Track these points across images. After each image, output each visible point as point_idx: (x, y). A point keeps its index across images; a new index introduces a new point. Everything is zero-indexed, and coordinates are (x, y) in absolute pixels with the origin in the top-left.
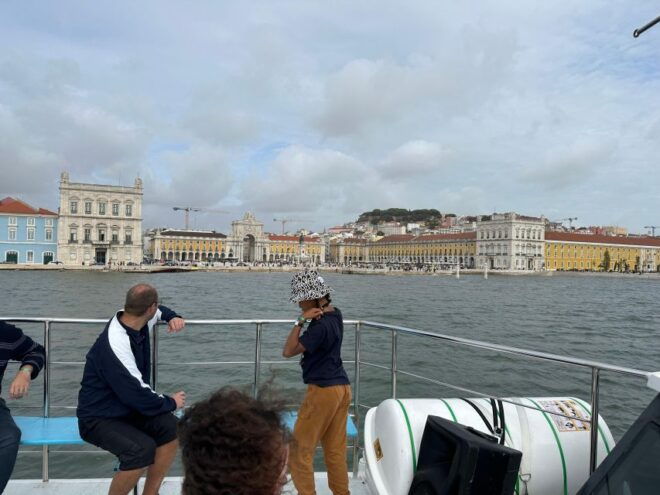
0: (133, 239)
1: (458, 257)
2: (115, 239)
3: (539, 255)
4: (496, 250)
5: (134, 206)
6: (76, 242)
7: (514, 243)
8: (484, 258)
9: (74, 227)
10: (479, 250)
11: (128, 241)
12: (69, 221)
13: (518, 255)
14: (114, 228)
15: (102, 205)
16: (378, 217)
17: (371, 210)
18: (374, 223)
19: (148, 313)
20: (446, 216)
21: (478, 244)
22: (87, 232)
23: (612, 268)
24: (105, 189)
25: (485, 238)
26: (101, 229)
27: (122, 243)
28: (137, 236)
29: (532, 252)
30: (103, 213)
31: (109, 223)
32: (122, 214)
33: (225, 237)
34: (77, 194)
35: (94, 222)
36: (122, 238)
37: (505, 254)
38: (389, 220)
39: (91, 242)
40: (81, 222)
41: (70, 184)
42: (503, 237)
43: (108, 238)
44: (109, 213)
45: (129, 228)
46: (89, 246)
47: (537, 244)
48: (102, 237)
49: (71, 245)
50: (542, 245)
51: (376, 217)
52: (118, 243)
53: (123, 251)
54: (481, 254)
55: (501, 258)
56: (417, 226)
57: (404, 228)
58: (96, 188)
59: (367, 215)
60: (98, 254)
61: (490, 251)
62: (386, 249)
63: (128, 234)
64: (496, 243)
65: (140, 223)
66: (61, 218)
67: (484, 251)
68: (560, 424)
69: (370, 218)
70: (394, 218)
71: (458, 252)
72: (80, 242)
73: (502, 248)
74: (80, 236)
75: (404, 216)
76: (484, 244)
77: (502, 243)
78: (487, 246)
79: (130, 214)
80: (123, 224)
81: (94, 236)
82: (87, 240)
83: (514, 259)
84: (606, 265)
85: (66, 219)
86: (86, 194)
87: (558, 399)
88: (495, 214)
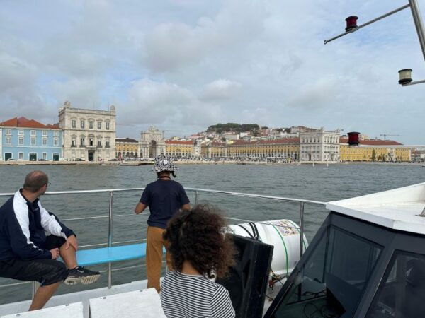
0: (110, 144)
1: (287, 154)
2: (99, 145)
3: (337, 152)
4: (312, 150)
5: (111, 124)
6: (76, 146)
7: (324, 145)
8: (305, 154)
9: (74, 136)
10: (301, 149)
11: (108, 145)
12: (71, 133)
13: (325, 152)
14: (99, 137)
15: (91, 123)
16: (221, 129)
17: (216, 124)
18: (219, 132)
19: (40, 191)
20: (263, 128)
21: (301, 146)
22: (82, 140)
23: (376, 159)
24: (93, 112)
25: (305, 142)
26: (91, 137)
27: (104, 147)
28: (113, 142)
29: (332, 150)
30: (92, 128)
31: (96, 134)
32: (103, 128)
33: (137, 142)
34: (76, 115)
35: (87, 134)
36: (103, 144)
37: (318, 152)
38: (228, 131)
39: (85, 146)
40: (79, 134)
41: (71, 109)
42: (317, 142)
43: (95, 144)
44: (95, 128)
45: (108, 138)
46: (84, 149)
47: (336, 146)
48: (91, 143)
49: (73, 148)
50: (338, 146)
51: (220, 128)
52: (101, 147)
53: (105, 152)
54: (303, 152)
55: (316, 154)
56: (246, 134)
57: (238, 136)
58: (87, 112)
59: (213, 127)
60: (89, 154)
61: (309, 150)
62: (238, 149)
63: (107, 141)
64: (312, 145)
65: (115, 134)
66: (66, 131)
67: (305, 150)
68: (283, 232)
69: (216, 129)
70: (231, 129)
71: (287, 151)
72: (78, 146)
73: (316, 148)
74: (78, 143)
75: (237, 128)
76: (305, 146)
77: (316, 145)
78: (307, 147)
79: (108, 129)
80: (104, 135)
81: (87, 143)
82: (82, 145)
83: (324, 154)
84: (373, 158)
85: (70, 132)
86: (81, 115)
87: (280, 221)
88: (293, 127)
